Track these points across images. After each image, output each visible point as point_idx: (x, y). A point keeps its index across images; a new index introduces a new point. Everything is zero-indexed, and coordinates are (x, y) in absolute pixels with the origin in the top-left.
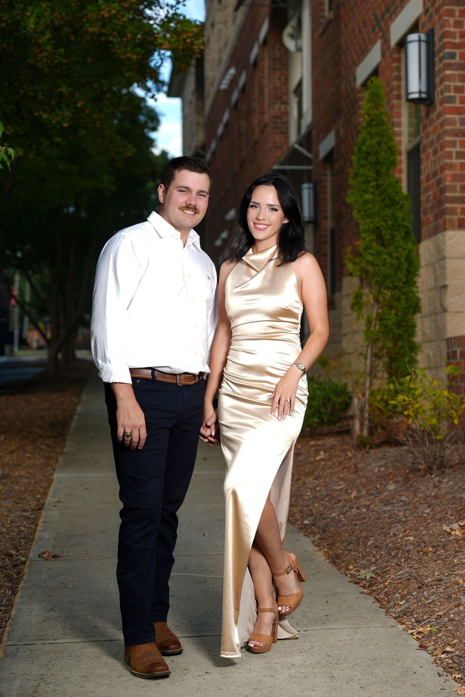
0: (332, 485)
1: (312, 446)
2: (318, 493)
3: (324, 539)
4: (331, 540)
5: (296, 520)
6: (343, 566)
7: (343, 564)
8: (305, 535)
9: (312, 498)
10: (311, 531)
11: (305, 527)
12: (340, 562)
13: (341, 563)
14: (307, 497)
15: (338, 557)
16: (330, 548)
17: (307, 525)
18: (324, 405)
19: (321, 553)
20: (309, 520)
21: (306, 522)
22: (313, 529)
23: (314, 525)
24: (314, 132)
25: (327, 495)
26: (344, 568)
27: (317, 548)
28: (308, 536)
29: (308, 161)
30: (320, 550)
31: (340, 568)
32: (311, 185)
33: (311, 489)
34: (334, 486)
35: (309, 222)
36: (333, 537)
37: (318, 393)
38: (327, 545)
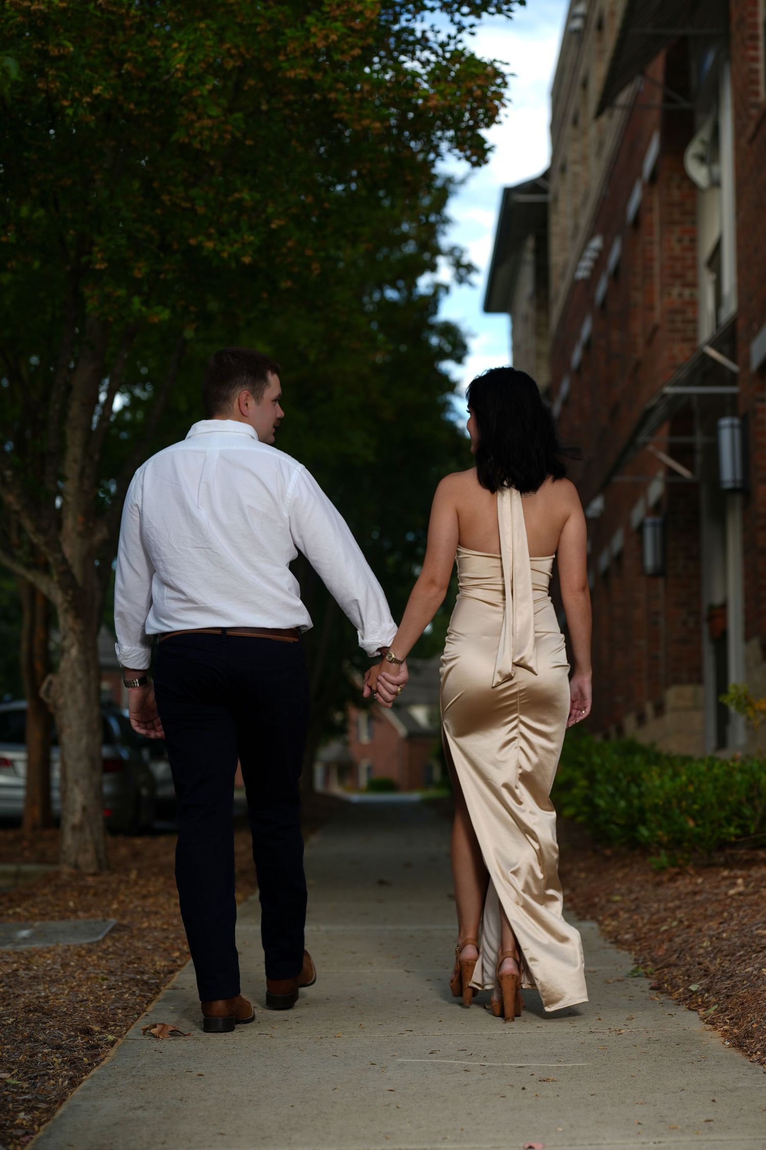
0: (754, 928)
1: (724, 878)
2: (724, 943)
3: (727, 1009)
4: (738, 1010)
5: (676, 987)
6: (758, 1050)
7: (758, 1046)
8: (690, 1009)
9: (712, 951)
10: (703, 1002)
11: (690, 996)
12: (752, 1043)
13: (754, 1043)
14: (701, 951)
15: (749, 1035)
16: (736, 1024)
17: (696, 992)
18: (750, 800)
19: (718, 1033)
20: (701, 985)
21: (693, 988)
22: (707, 998)
23: (708, 991)
24: (741, 323)
25: (743, 946)
26: (759, 1053)
27: (710, 1027)
28: (695, 1010)
29: (733, 379)
30: (716, 1029)
31: (751, 1053)
32: (736, 421)
33: (711, 937)
34: (757, 929)
35: (733, 491)
36: (743, 1004)
37: (738, 777)
38: (731, 1019)
